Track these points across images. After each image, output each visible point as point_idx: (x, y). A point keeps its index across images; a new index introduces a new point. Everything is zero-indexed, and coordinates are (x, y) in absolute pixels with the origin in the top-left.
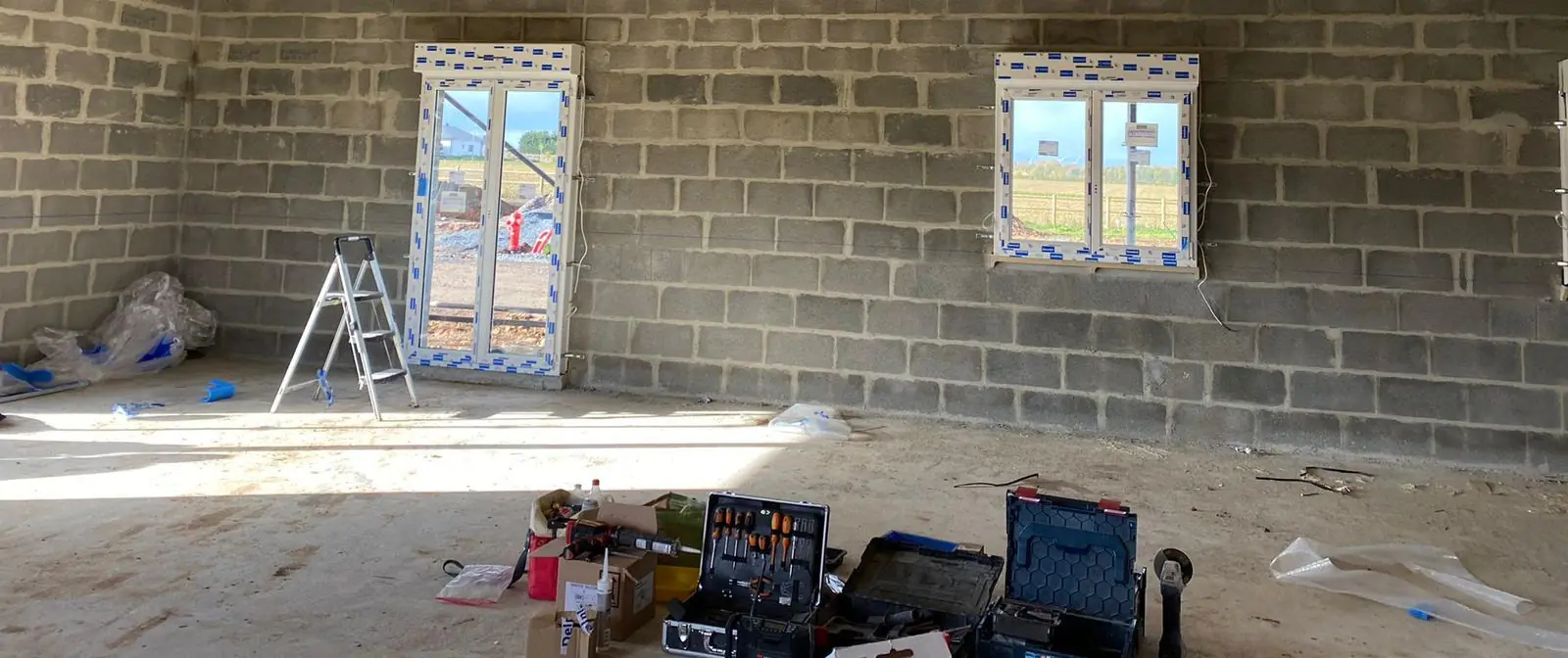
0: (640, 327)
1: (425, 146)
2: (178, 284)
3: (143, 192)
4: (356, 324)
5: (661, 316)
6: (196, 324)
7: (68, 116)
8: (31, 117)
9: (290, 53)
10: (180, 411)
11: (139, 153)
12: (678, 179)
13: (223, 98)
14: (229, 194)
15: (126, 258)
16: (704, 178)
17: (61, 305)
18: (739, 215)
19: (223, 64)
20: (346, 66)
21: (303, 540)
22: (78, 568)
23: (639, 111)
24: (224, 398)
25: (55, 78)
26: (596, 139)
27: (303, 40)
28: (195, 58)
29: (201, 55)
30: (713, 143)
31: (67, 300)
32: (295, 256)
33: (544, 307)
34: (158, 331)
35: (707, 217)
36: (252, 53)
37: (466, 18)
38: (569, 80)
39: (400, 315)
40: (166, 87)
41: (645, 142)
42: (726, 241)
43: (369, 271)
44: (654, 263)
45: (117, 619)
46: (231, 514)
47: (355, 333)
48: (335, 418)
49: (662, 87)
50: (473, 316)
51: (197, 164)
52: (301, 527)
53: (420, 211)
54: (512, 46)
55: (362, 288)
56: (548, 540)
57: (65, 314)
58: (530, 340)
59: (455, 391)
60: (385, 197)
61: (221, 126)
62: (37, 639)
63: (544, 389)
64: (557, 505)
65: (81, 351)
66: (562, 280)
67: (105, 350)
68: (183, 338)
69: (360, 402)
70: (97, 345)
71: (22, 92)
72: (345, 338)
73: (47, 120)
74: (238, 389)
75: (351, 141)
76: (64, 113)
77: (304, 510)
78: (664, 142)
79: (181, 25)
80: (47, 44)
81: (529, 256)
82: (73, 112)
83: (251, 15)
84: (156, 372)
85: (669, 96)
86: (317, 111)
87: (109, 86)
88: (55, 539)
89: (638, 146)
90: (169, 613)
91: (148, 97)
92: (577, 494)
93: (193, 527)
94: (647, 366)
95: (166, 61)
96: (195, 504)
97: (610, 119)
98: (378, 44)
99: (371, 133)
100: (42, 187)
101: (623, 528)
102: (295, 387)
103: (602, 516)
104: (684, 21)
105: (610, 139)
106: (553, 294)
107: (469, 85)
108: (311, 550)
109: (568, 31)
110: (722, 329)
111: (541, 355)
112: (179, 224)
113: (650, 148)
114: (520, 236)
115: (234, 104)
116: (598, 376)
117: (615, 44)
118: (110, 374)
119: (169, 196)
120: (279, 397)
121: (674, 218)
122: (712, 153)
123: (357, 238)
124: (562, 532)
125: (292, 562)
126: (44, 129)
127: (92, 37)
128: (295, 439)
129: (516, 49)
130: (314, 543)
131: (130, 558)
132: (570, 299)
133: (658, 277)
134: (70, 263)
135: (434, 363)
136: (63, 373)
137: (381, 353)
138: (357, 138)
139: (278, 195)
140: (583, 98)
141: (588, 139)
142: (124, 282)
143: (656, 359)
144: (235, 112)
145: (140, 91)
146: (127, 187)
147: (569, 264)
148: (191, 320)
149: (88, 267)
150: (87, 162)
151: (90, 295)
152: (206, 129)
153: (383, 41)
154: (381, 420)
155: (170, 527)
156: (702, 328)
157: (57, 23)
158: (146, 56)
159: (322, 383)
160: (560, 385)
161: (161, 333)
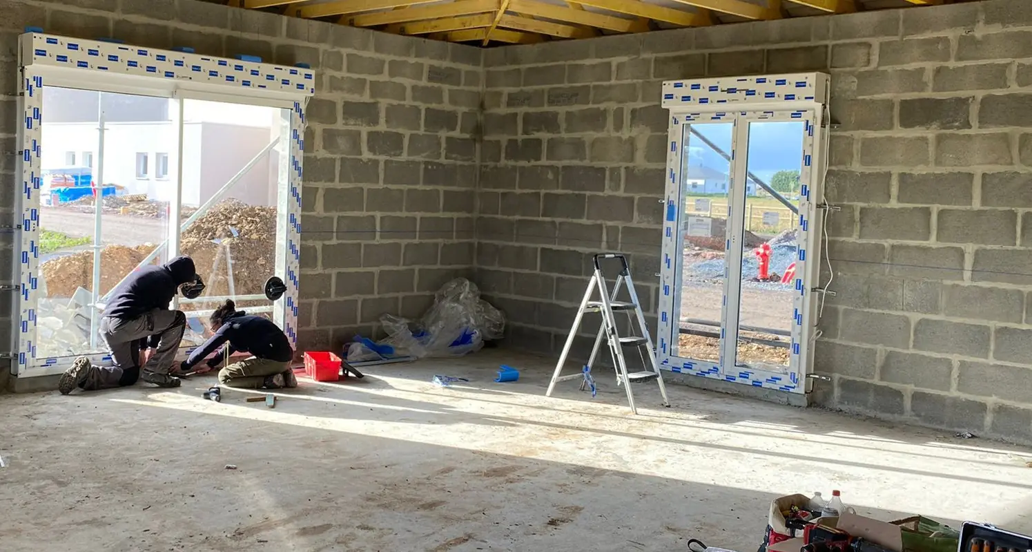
0: (890, 356)
1: (673, 176)
2: (475, 288)
3: (448, 215)
4: (613, 329)
5: (914, 346)
6: (489, 320)
7: (395, 155)
8: (371, 156)
9: (555, 98)
10: (480, 386)
11: (445, 184)
12: (935, 208)
13: (504, 139)
14: (511, 218)
15: (438, 266)
16: (968, 207)
17: (397, 298)
18: (1010, 248)
19: (503, 110)
20: (602, 106)
21: (571, 501)
22: (408, 491)
23: (889, 139)
24: (510, 380)
25: (385, 126)
26: (842, 168)
27: (566, 85)
28: (482, 106)
29: (486, 103)
30: (978, 170)
31: (401, 295)
32: (564, 271)
33: (788, 329)
34: (463, 324)
35: (970, 248)
36: (526, 99)
37: (710, 54)
38: (813, 109)
39: (652, 326)
40: (462, 131)
41: (896, 170)
42: (995, 274)
43: (624, 286)
44: (907, 294)
45: (434, 533)
46: (515, 470)
47: (612, 336)
48: (598, 407)
49: (915, 113)
50: (720, 332)
51: (486, 193)
52: (569, 489)
53: (669, 234)
54: (755, 78)
55: (618, 299)
56: (786, 538)
57: (400, 306)
58: (776, 359)
59: (703, 397)
60: (637, 221)
61: (503, 162)
62: (380, 537)
63: (789, 404)
64: (796, 508)
65: (411, 333)
66: (807, 304)
67: (427, 335)
68: (481, 330)
69: (618, 395)
70: (422, 330)
71: (364, 137)
72: (604, 342)
73: (382, 158)
74: (521, 375)
75: (607, 173)
76: (392, 153)
77: (572, 477)
78: (920, 170)
79: (472, 79)
80: (380, 100)
81: (777, 285)
82: (398, 152)
83: (524, 67)
84: (463, 354)
85: (925, 121)
86: (578, 147)
87: (422, 131)
88: (393, 467)
89: (889, 175)
90: (470, 536)
91: (449, 139)
92: (817, 501)
93: (487, 475)
94: (898, 394)
95: (462, 109)
96: (488, 458)
97: (857, 147)
98: (629, 85)
99: (624, 164)
100: (381, 210)
101: (863, 539)
102: (565, 378)
103: (842, 525)
104: (946, 40)
105: (857, 167)
106: (798, 317)
107: (713, 118)
108: (577, 509)
109: (814, 60)
110: (988, 365)
111: (786, 374)
112: (475, 241)
113: (903, 177)
114: (769, 266)
115: (512, 143)
116: (843, 399)
117: (863, 69)
118: (431, 353)
119: (467, 218)
120: (552, 385)
121: (930, 248)
122: (977, 182)
123: (613, 256)
124: (800, 533)
125: (561, 516)
126: (380, 165)
127: (409, 92)
128: (566, 419)
129: (759, 81)
130: (577, 503)
131: (443, 490)
132: (815, 323)
133: (910, 308)
134: (401, 268)
135: (683, 371)
136: (400, 349)
137: (636, 357)
138: (612, 170)
139: (548, 219)
140: (828, 127)
141: (834, 168)
142: (438, 283)
143: (909, 389)
144: (515, 150)
145: (443, 134)
146: (437, 210)
147: (813, 290)
148: (486, 317)
149: (413, 270)
150: (409, 190)
151: (416, 293)
152: (491, 164)
153: (635, 81)
154: (637, 414)
155: (471, 472)
156: (963, 363)
157: (385, 83)
158: (447, 106)
159: (587, 378)
160: (804, 403)
161: (465, 325)
